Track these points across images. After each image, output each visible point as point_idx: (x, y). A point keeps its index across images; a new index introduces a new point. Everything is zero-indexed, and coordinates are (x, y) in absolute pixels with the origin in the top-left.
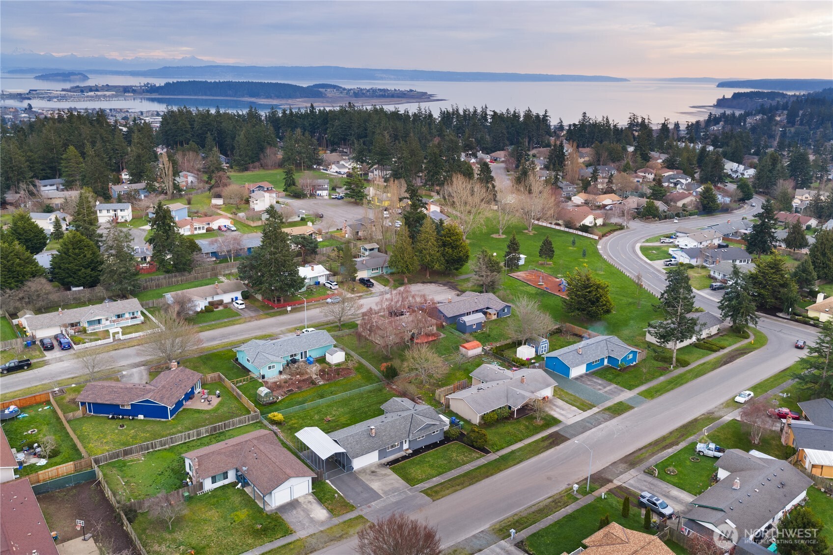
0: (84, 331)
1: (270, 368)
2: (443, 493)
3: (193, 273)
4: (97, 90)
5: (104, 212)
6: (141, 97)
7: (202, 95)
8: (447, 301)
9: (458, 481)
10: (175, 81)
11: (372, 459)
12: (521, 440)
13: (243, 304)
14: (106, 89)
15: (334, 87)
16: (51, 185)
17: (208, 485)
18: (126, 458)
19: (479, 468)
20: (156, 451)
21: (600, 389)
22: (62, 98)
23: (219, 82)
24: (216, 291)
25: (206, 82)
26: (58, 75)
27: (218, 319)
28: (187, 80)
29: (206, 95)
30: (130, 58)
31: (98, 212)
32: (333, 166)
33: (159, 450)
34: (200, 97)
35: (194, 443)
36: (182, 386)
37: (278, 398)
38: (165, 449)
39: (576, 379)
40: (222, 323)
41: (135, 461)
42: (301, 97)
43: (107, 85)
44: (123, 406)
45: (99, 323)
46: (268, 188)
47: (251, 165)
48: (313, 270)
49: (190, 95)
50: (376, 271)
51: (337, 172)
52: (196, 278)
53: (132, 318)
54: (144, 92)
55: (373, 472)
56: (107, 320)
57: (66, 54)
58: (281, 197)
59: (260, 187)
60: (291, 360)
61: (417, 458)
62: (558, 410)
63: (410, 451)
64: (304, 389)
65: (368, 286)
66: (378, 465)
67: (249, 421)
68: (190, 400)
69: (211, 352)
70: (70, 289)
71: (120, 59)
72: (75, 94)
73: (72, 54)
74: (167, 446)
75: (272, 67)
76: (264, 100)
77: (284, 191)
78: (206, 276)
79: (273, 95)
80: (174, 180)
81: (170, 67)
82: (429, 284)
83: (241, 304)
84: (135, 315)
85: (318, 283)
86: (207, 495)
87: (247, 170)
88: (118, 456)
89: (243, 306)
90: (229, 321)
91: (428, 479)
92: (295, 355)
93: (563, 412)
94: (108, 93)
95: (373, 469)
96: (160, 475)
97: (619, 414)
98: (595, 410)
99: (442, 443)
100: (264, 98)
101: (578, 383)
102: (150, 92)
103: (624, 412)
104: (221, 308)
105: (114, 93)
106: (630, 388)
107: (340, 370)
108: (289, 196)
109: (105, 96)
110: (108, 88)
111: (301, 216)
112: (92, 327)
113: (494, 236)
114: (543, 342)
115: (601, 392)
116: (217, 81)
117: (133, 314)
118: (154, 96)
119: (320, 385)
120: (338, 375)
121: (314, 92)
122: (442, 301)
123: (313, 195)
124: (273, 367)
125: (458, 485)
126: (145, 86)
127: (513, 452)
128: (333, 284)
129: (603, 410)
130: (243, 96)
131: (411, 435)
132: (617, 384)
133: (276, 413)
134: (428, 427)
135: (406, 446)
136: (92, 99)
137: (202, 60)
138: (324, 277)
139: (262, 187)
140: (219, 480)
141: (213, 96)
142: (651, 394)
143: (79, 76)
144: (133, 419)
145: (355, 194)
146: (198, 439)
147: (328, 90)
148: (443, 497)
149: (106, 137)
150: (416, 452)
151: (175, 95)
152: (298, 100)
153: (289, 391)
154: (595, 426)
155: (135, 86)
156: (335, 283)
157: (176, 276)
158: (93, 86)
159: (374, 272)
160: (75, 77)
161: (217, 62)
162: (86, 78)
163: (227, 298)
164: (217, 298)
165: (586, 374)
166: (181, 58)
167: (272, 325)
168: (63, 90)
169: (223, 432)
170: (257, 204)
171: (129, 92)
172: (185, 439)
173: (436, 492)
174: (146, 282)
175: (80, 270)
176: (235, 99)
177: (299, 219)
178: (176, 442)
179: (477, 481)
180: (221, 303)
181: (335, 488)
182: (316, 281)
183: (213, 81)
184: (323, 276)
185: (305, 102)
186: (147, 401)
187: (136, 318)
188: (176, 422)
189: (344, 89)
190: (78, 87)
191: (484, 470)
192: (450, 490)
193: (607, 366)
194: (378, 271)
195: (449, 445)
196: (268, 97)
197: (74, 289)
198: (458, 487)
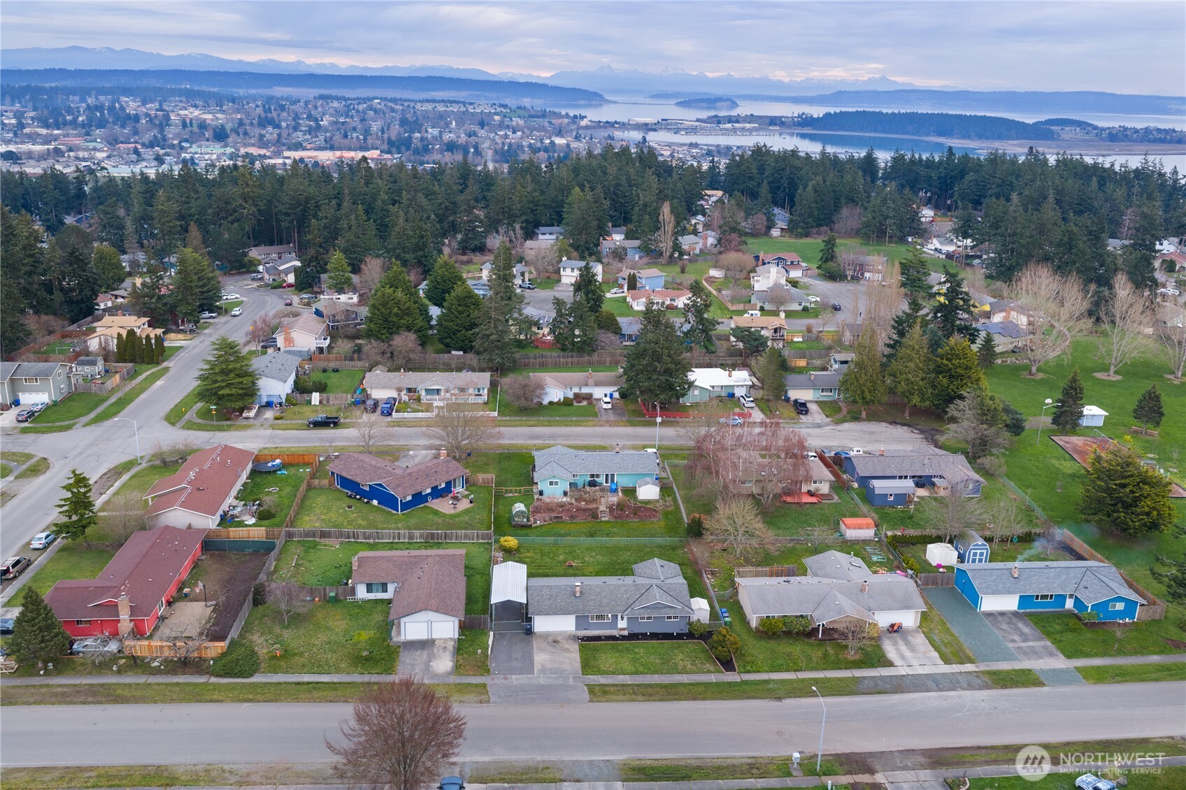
0: (419, 400)
1: (551, 483)
2: (613, 697)
3: (595, 357)
4: (737, 122)
5: (568, 271)
6: (789, 131)
7: (870, 131)
8: (877, 454)
9: (650, 690)
10: (838, 111)
11: (565, 624)
12: (796, 671)
13: (609, 403)
14: (749, 120)
15: (1080, 124)
16: (551, 234)
17: (362, 593)
18: (322, 540)
19: (698, 684)
20: (357, 542)
21: (1013, 641)
22: (692, 130)
23: (899, 113)
24: (587, 381)
25: (880, 113)
26: (702, 100)
27: (568, 416)
28: (854, 110)
29: (876, 131)
30: (799, 80)
31: (562, 269)
32: (935, 241)
33: (361, 542)
34: (867, 134)
35: (401, 546)
36: (433, 479)
37: (535, 522)
38: (368, 543)
39: (989, 615)
40: (566, 421)
41: (329, 546)
42: (1018, 138)
43: (752, 115)
44: (363, 485)
45: (438, 394)
46: (792, 262)
47: (815, 230)
48: (730, 376)
49: (855, 131)
50: (829, 394)
51: (936, 249)
52: (590, 363)
53: (477, 395)
54: (794, 125)
55: (555, 642)
56: (447, 391)
57: (720, 74)
58: (810, 277)
59: (780, 258)
60: (590, 482)
61: (626, 643)
62: (903, 648)
63: (626, 633)
64: (578, 520)
65: (800, 413)
66: (570, 636)
67: (478, 539)
68: (440, 499)
69: (518, 451)
70: (450, 353)
71: (787, 80)
72: (709, 125)
73: (729, 74)
74: (372, 541)
75: (995, 92)
76: (957, 141)
77: (818, 268)
78: (604, 363)
79: (973, 134)
80: (677, 239)
81: (845, 92)
82: (899, 426)
83: (606, 403)
84: (481, 392)
85: (732, 395)
86: (356, 604)
87: (807, 236)
88: (314, 536)
89: (609, 406)
90: (576, 421)
91: (614, 673)
92: (598, 476)
93: (908, 654)
94: (748, 126)
95: (559, 638)
96: (336, 567)
97: (1004, 687)
98: (969, 667)
99: (680, 636)
100: (959, 138)
101: (986, 621)
102: (804, 124)
103: (1017, 686)
104: (585, 403)
105: (757, 125)
106: (1069, 656)
107: (645, 510)
108: (825, 275)
109: (743, 129)
110: (751, 118)
111: (803, 304)
112: (429, 397)
113: (1099, 375)
114: (977, 545)
115: (1010, 645)
116: (896, 111)
117: (479, 391)
118: (805, 131)
119: (602, 521)
120: (635, 514)
121: (1042, 131)
122: (872, 452)
123: (855, 279)
124: (556, 483)
125: (643, 695)
126: (800, 116)
127: (767, 682)
128: (747, 399)
129: (983, 672)
130: (928, 134)
131: (630, 609)
132: (1054, 642)
133: (510, 538)
134: (661, 608)
135: (622, 624)
136: (726, 132)
137: (895, 82)
138: (744, 389)
139: (784, 259)
140: (377, 591)
141: (886, 133)
142: (1099, 676)
143: (728, 103)
144: (368, 502)
145: (909, 282)
146: (409, 543)
147: (1068, 128)
148: (607, 701)
149: (634, 180)
150: (633, 637)
151: (834, 130)
152: (1010, 142)
153: (556, 518)
154: (940, 690)
155: (786, 117)
156: (751, 399)
157: (572, 357)
158: (734, 116)
159: (824, 394)
160: (723, 103)
161: (917, 84)
162: (735, 105)
163: (598, 393)
164: (585, 390)
165: (1015, 614)
166: (866, 79)
167: (621, 436)
168: (698, 120)
169: (440, 543)
170: (758, 281)
171: (775, 124)
172: (394, 538)
173: (605, 693)
174: (535, 358)
175: (460, 331)
176: (916, 138)
177: (800, 308)
178: (383, 538)
179: (674, 700)
180: (589, 397)
181: (490, 643)
182: (731, 391)
183: (890, 111)
184: (742, 386)
185: (1020, 146)
186: (380, 485)
187: (481, 395)
188: (403, 517)
189: (1095, 128)
190: (716, 116)
191: (701, 689)
192: (627, 697)
193: (1069, 611)
194: (832, 394)
195: (685, 643)
196: (966, 136)
197: (453, 352)
198: (640, 698)
